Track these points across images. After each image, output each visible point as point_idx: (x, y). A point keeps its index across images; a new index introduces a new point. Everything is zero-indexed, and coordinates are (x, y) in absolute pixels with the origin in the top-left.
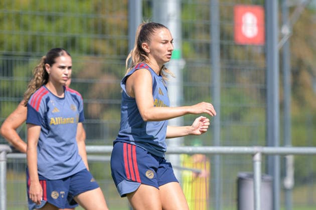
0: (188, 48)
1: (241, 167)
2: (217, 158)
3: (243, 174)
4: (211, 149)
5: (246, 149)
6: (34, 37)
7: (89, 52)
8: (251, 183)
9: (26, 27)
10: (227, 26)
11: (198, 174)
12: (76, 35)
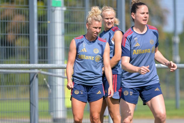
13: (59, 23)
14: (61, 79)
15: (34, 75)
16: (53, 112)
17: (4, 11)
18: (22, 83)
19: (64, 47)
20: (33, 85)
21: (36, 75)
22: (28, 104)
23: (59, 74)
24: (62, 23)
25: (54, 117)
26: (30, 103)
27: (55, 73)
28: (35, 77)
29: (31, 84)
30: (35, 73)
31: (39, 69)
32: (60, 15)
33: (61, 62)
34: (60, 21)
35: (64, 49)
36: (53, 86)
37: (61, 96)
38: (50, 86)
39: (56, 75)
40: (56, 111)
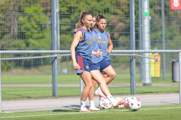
0: (152, 12)
1: (173, 58)
2: (164, 54)
3: (174, 60)
4: (162, 51)
5: (176, 51)
6: (93, 8)
7: (114, 14)
8: (178, 64)
9: (89, 4)
10: (167, 3)
11: (157, 60)
12: (109, 7)
13: (147, 26)
14: (148, 59)
15: (133, 57)
16: (143, 79)
17: (112, 20)
18: (123, 62)
19: (149, 40)
20: (132, 63)
21: (134, 57)
22: (129, 75)
23: (146, 57)
24: (148, 26)
25: (144, 82)
26: (131, 74)
27: (144, 56)
28: (134, 58)
29: (131, 63)
30: (133, 56)
31: (136, 53)
32: (147, 22)
33: (148, 49)
34: (147, 25)
35: (149, 42)
36: (144, 63)
37: (148, 70)
38: (143, 64)
39: (145, 57)
40: (145, 79)
